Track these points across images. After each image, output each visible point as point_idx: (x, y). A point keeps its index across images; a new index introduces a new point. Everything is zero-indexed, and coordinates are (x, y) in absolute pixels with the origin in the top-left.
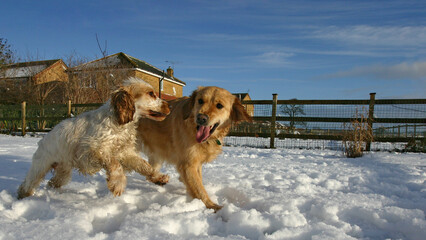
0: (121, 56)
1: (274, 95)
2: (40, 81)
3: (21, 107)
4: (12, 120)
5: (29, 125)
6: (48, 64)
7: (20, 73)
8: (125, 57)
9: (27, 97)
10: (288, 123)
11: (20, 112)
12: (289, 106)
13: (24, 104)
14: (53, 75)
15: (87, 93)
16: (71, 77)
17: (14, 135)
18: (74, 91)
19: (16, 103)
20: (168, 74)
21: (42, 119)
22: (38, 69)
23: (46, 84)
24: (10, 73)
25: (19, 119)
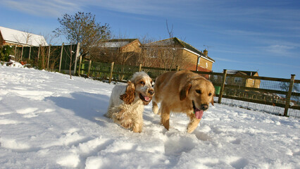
0: (175, 39)
1: (293, 76)
2: (124, 51)
3: (111, 65)
4: (104, 72)
5: (114, 76)
6: (130, 41)
7: (113, 45)
8: (177, 41)
9: (115, 59)
10: (284, 96)
11: (110, 68)
12: (286, 83)
13: (113, 63)
14: (132, 48)
15: (152, 60)
16: (143, 50)
17: (104, 82)
18: (143, 59)
19: (108, 62)
20: (204, 54)
21: (122, 74)
22: (124, 43)
23: (128, 53)
24: (108, 45)
25: (109, 72)
